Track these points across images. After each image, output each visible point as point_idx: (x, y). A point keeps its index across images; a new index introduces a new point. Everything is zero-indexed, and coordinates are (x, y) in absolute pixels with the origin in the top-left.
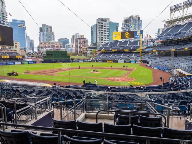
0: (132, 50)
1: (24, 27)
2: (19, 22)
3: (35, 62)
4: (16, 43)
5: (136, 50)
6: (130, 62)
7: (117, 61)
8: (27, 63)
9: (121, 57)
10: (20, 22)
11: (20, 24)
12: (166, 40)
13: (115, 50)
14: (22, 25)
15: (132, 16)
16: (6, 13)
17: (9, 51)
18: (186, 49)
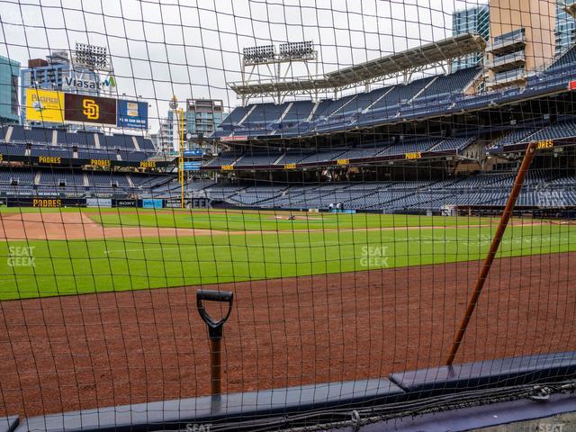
0: (123, 164)
5: (137, 165)
6: (139, 204)
7: (81, 203)
9: (87, 188)
12: (259, 137)
13: (52, 160)
15: (62, 53)
18: (342, 162)
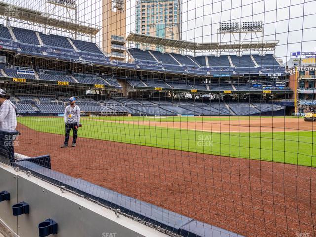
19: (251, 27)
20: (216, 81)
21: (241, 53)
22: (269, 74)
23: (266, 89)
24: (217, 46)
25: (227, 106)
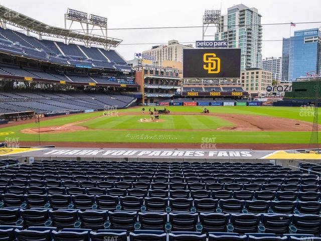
1: (315, 41)
2: (306, 33)
3: (261, 104)
4: (257, 73)
8: (245, 104)
10: (311, 32)
11: (309, 36)
14: (312, 38)
16: (260, 26)
17: (229, 86)
19: (98, 21)
20: (72, 71)
21: (89, 44)
22: (123, 70)
23: (122, 83)
24: (68, 33)
25: (93, 98)
